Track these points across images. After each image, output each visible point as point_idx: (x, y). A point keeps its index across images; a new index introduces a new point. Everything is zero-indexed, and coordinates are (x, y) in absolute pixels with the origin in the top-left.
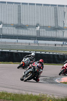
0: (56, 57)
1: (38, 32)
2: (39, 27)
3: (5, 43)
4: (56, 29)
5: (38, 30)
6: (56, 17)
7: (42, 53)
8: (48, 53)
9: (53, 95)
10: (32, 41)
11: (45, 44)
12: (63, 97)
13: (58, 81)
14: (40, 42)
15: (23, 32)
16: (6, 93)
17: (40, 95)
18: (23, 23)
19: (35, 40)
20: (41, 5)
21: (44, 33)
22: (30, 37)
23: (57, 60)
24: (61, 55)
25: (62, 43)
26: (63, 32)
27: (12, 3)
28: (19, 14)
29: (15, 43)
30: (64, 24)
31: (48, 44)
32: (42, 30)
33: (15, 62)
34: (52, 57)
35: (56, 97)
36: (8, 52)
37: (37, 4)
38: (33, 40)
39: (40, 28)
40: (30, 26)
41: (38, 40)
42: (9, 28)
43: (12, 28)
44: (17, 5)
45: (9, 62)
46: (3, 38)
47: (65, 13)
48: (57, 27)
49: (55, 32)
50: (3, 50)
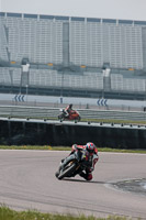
1: (107, 81)
2: (108, 70)
3: (35, 104)
5: (107, 75)
7: (116, 126)
8: (128, 127)
10: (93, 101)
11: (123, 108)
14: (110, 102)
15: (73, 81)
16: (37, 215)
18: (75, 60)
19: (100, 97)
20: (114, 21)
21: (120, 84)
22: (89, 92)
27: (51, 17)
28: (66, 41)
29: (56, 105)
31: (129, 108)
32: (116, 76)
33: (56, 145)
34: (137, 135)
36: (41, 124)
37: (105, 21)
38: (95, 97)
39: (111, 73)
40: (88, 68)
41: (106, 97)
42: (44, 71)
43: (50, 72)
44: (61, 22)
45: (42, 145)
46: (30, 93)
49: (143, 80)
50: (31, 120)
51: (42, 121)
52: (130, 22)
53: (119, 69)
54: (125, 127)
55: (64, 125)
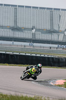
0: (51, 60)
1: (34, 35)
2: (34, 30)
4: (51, 32)
5: (34, 32)
6: (52, 20)
7: (37, 55)
9: (48, 98)
10: (27, 44)
11: (41, 47)
13: (52, 84)
14: (35, 44)
15: (18, 35)
16: (2, 95)
17: (35, 97)
18: (19, 25)
19: (31, 42)
20: (37, 8)
21: (40, 36)
23: (52, 63)
24: (56, 58)
25: (56, 46)
26: (58, 35)
28: (16, 16)
29: (11, 45)
30: (59, 27)
34: (47, 60)
35: (51, 99)
36: (4, 54)
37: (33, 7)
38: (28, 42)
40: (25, 29)
43: (8, 30)
45: (4, 63)
47: (60, 16)
48: (52, 30)
49: (50, 35)
51: (4, 52)
52: (44, 8)
53: (39, 29)
54: (42, 56)
55: (14, 55)
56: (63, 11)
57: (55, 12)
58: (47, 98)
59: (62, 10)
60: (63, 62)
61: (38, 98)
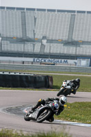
0: (24, 79)
4: (24, 40)
8: (13, 74)
9: (21, 131)
11: (10, 62)
12: (34, 134)
17: (3, 130)
23: (25, 83)
24: (31, 77)
25: (31, 59)
26: (34, 45)
30: (34, 34)
31: (14, 62)
32: (5, 42)
34: (19, 79)
35: (25, 133)
47: (35, 19)
48: (25, 39)
49: (23, 45)
52: (13, 8)
53: (7, 38)
54: (11, 74)
56: (39, 12)
57: (28, 14)
58: (19, 132)
59: (38, 10)
60: (41, 82)
61: (8, 131)
